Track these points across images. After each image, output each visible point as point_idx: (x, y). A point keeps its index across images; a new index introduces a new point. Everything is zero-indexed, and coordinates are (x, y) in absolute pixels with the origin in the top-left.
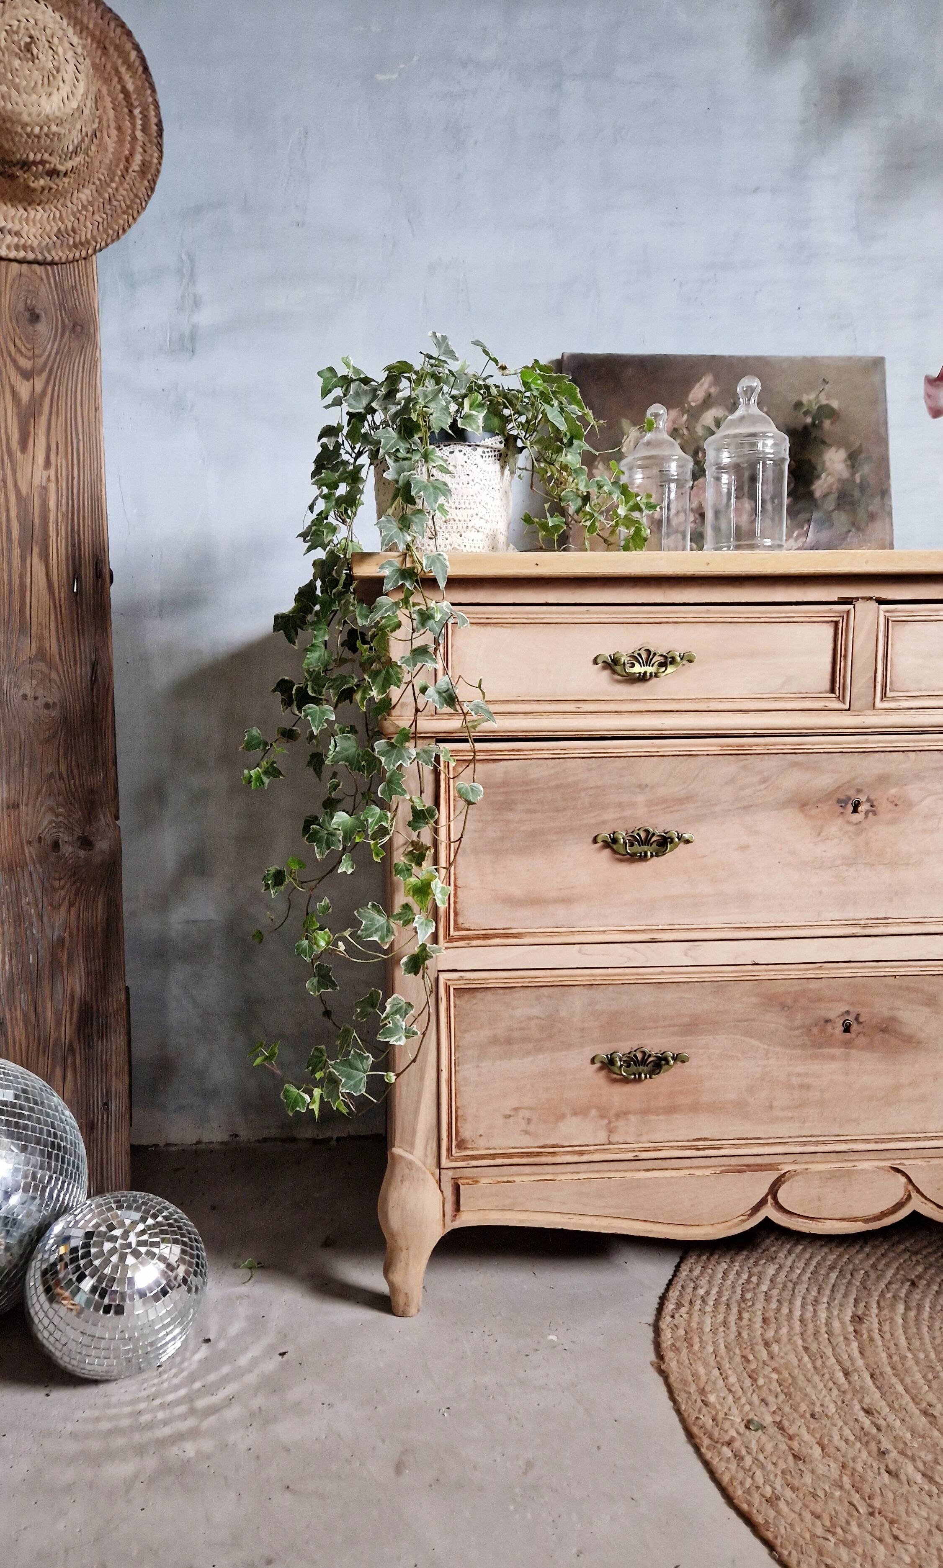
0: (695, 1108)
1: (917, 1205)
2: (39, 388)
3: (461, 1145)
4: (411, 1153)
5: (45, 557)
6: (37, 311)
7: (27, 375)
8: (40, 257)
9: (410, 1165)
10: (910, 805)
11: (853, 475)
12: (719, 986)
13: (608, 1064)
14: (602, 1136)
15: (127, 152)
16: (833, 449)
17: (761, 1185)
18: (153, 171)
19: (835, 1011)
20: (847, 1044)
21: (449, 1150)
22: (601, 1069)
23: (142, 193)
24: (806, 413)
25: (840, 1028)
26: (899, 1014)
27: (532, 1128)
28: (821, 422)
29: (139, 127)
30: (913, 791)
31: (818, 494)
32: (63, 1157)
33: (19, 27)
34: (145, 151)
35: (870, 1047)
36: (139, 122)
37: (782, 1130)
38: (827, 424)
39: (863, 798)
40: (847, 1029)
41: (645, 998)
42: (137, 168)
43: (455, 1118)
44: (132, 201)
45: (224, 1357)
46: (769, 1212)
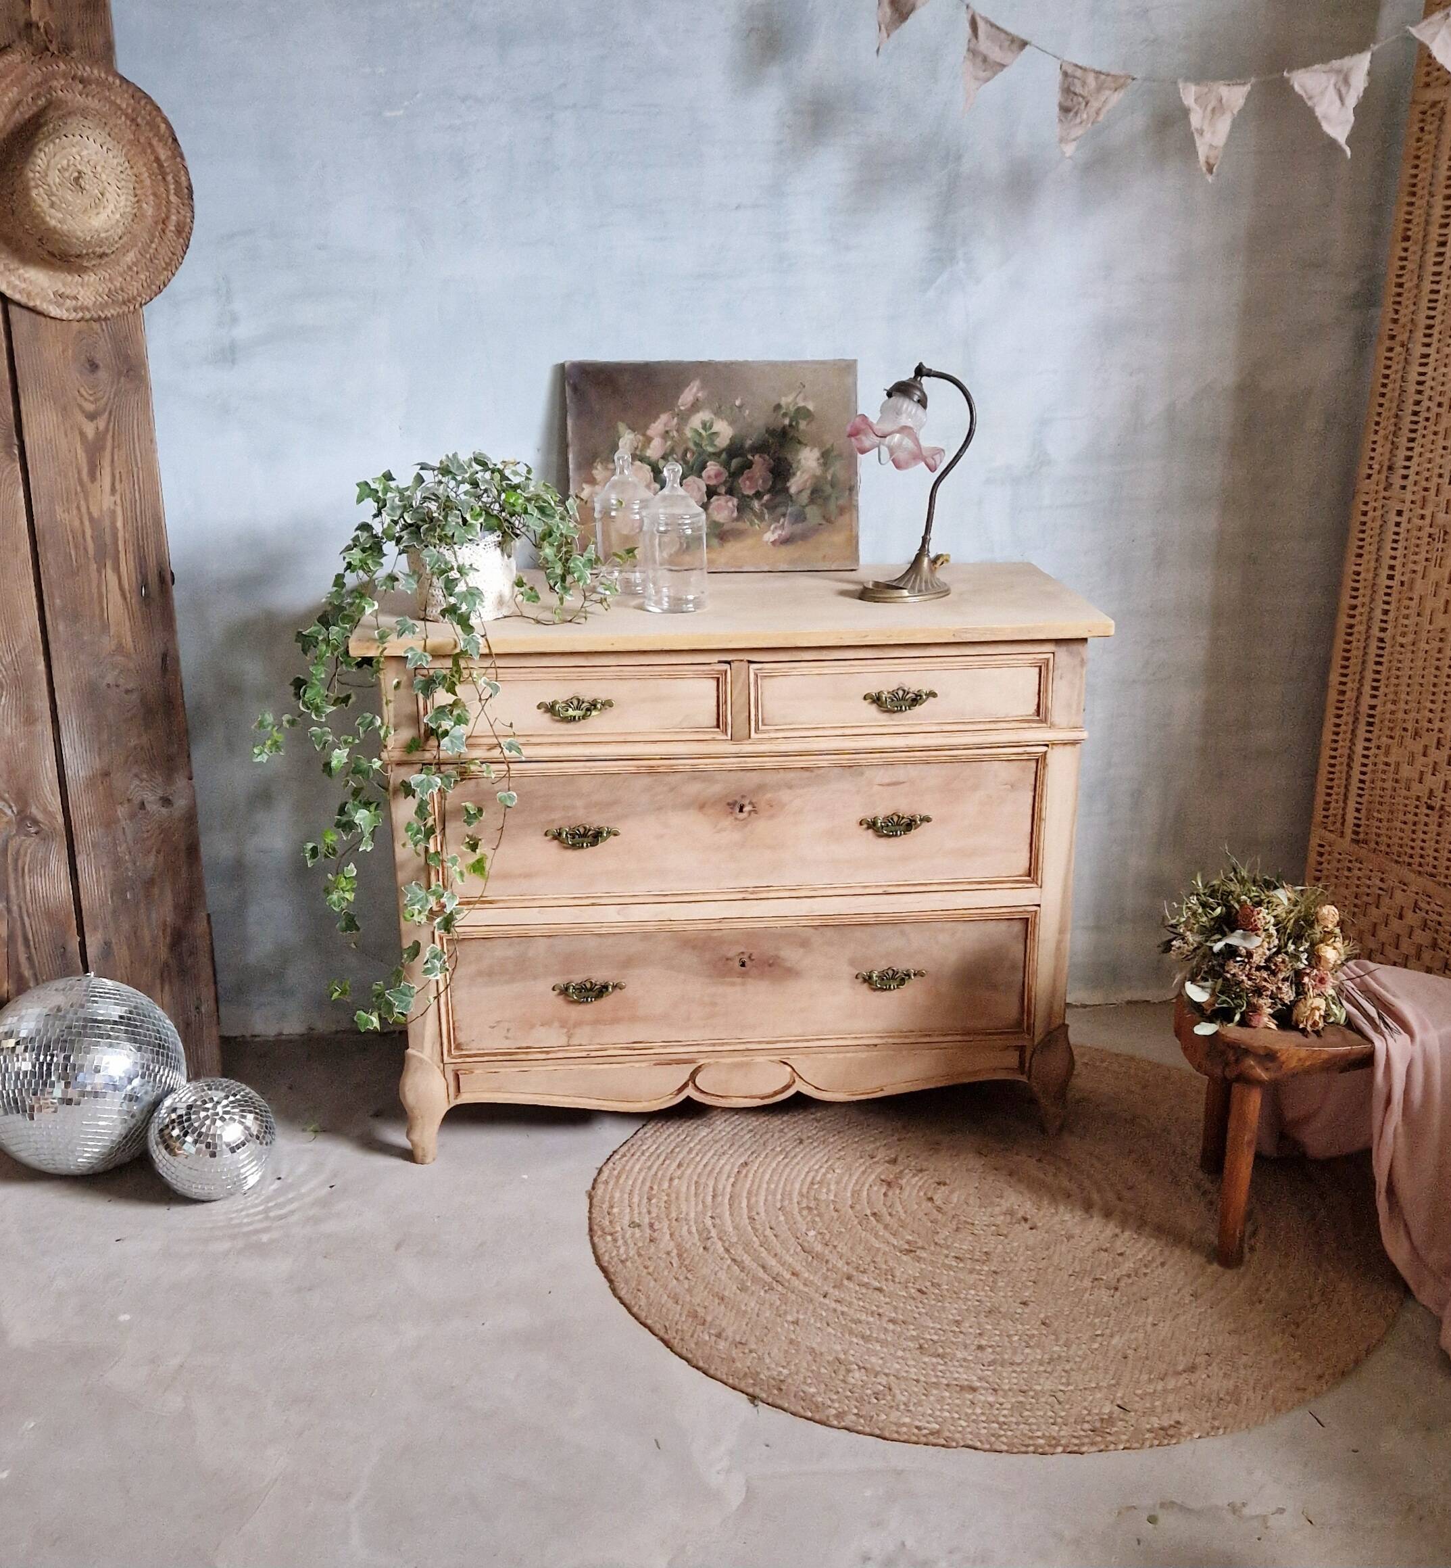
0: (634, 1019)
1: (800, 1087)
2: (102, 426)
3: (458, 1047)
4: (422, 1052)
5: (117, 569)
6: (97, 362)
7: (92, 417)
8: (95, 316)
9: (421, 1061)
10: (782, 806)
11: (826, 471)
12: (646, 936)
13: (564, 991)
14: (563, 1040)
15: (163, 215)
16: (808, 449)
17: (684, 1073)
18: (187, 229)
19: (733, 952)
20: (743, 975)
21: (449, 1051)
22: (560, 994)
23: (179, 252)
24: (785, 415)
25: (737, 964)
26: (782, 954)
27: (509, 1035)
28: (797, 423)
29: (172, 191)
30: (785, 795)
31: (793, 490)
32: (168, 1054)
33: (68, 165)
34: (179, 213)
35: (762, 976)
36: (172, 187)
37: (695, 1035)
38: (803, 425)
39: (746, 802)
40: (743, 965)
41: (593, 943)
42: (173, 228)
43: (454, 1028)
44: (171, 260)
45: (291, 1187)
46: (690, 1092)
